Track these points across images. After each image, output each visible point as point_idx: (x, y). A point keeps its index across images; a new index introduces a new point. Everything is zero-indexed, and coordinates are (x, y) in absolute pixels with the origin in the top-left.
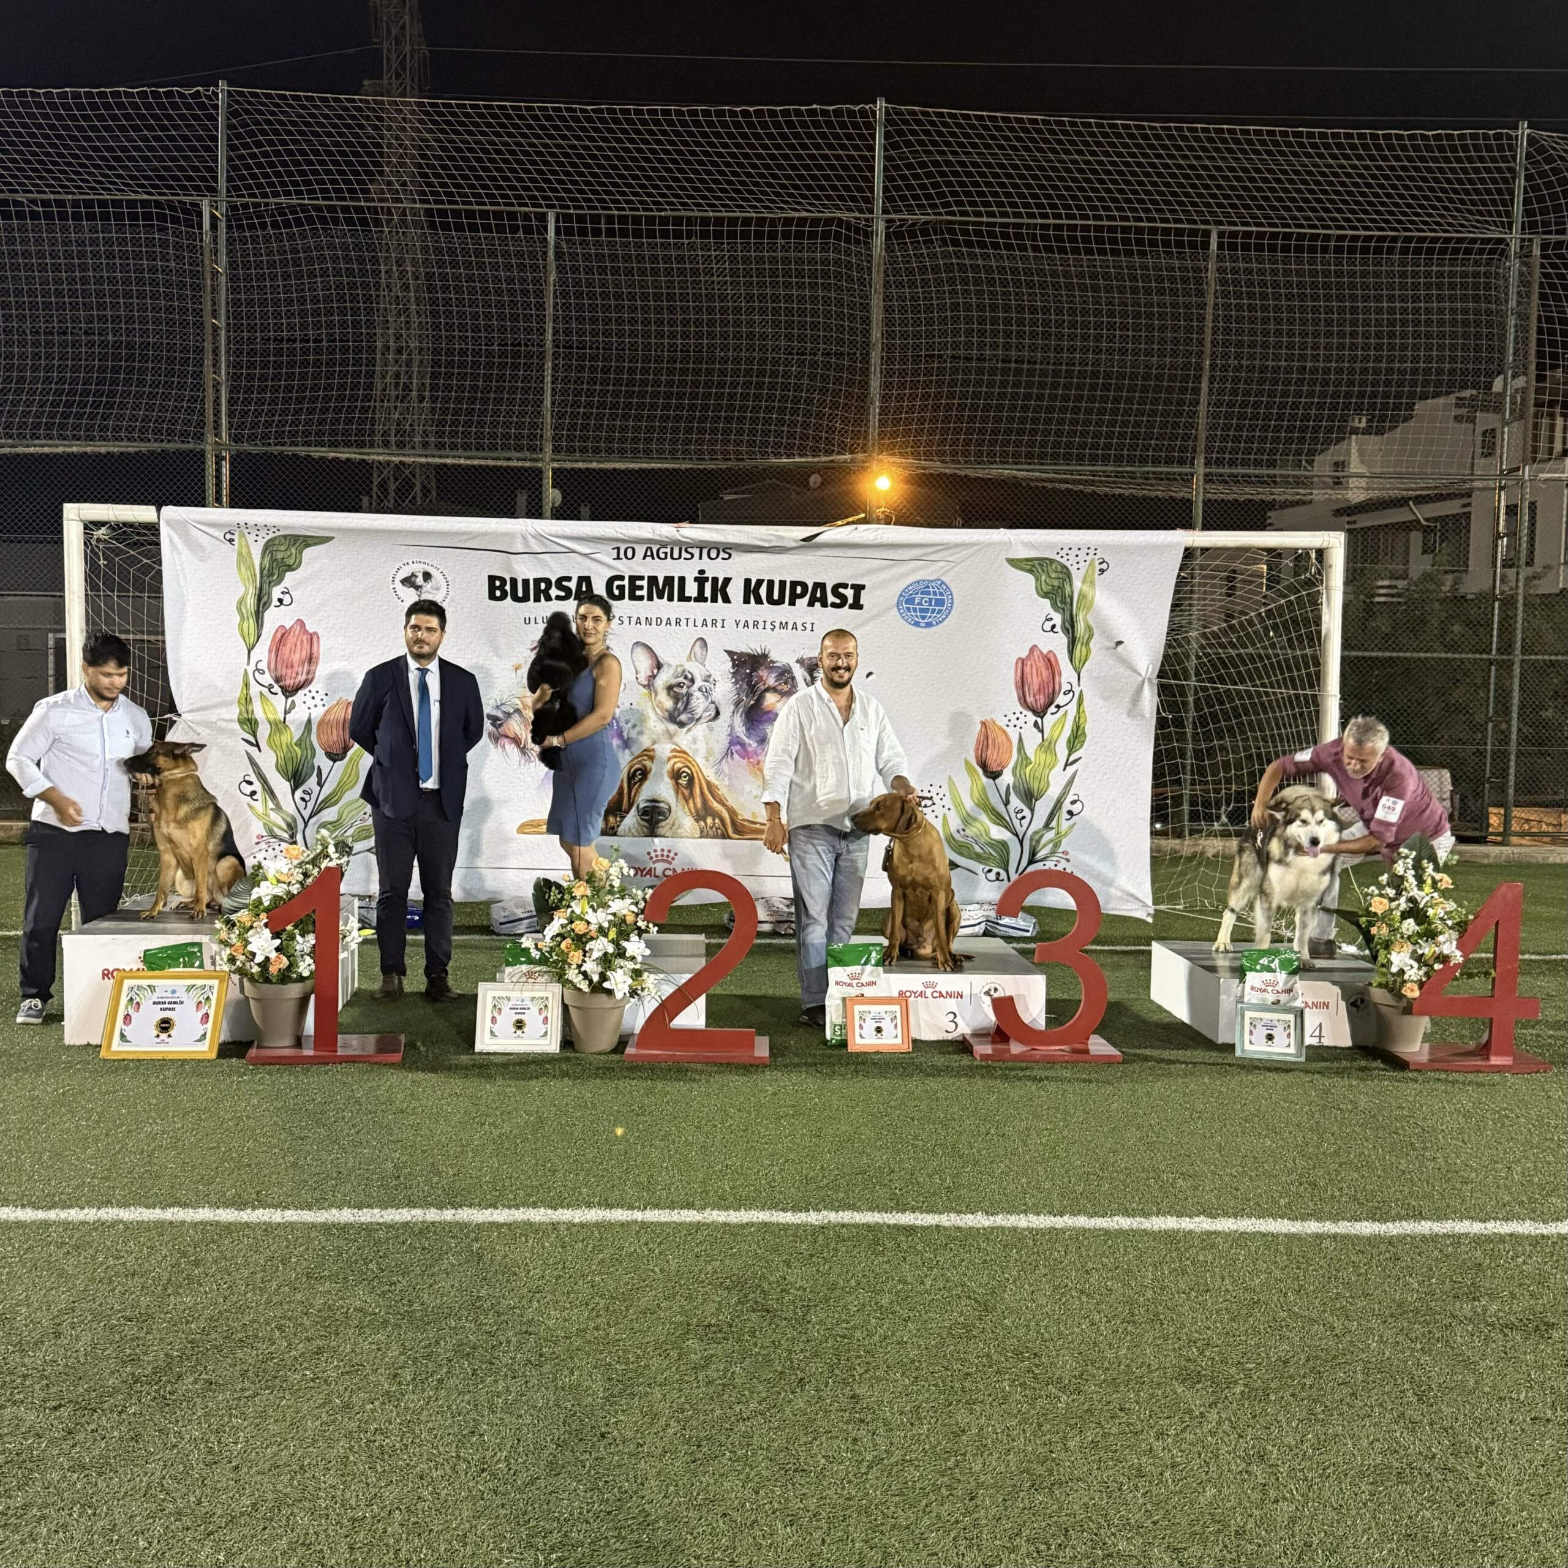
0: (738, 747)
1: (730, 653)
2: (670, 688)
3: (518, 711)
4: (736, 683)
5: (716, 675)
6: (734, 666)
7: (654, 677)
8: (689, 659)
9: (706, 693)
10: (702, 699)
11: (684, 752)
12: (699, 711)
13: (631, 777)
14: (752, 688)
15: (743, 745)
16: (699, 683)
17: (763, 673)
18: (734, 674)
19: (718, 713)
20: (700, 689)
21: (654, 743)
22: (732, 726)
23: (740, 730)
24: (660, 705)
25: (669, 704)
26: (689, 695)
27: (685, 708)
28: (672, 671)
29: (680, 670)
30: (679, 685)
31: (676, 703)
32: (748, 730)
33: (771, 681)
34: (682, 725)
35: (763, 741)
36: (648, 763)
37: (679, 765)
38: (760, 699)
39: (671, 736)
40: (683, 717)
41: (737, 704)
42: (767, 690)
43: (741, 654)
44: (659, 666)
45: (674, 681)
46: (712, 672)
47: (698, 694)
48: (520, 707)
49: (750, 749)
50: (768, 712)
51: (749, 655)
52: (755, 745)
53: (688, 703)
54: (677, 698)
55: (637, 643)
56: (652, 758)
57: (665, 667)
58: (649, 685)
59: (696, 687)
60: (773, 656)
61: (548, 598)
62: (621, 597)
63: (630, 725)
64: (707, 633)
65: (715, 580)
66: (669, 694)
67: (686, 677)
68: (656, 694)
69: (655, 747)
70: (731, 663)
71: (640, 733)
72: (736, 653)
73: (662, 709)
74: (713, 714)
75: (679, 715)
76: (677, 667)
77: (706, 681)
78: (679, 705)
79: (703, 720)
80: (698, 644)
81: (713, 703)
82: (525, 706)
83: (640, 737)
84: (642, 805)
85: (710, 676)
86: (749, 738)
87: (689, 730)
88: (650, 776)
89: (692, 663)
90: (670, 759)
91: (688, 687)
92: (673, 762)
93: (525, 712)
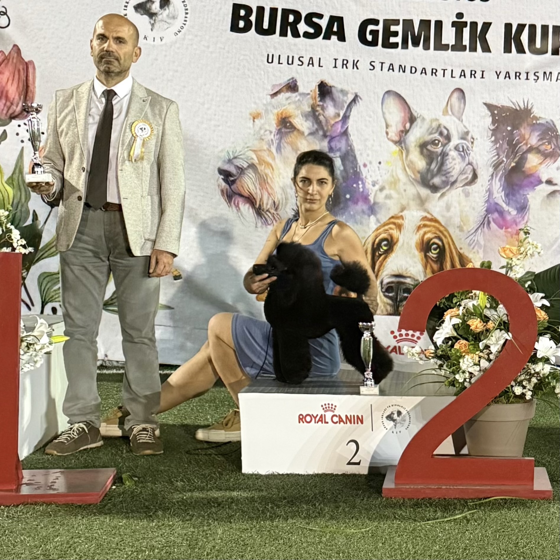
0: (496, 215)
1: (490, 107)
2: (423, 146)
3: (252, 166)
4: (496, 142)
5: (474, 133)
6: (494, 122)
7: (406, 132)
8: (445, 112)
9: (463, 152)
10: (458, 160)
11: (436, 221)
12: (455, 173)
13: (375, 248)
14: (513, 147)
15: (501, 213)
16: (455, 141)
17: (525, 131)
18: (494, 132)
19: (475, 176)
20: (456, 148)
21: (403, 209)
22: (490, 192)
23: (499, 196)
24: (411, 165)
25: (421, 164)
26: (444, 155)
28: (426, 126)
29: (435, 125)
30: (433, 142)
31: (429, 164)
32: (507, 195)
33: (534, 141)
34: (435, 189)
35: (523, 208)
36: (395, 233)
37: (429, 236)
38: (522, 160)
39: (422, 202)
40: (437, 181)
41: (496, 166)
42: (531, 149)
43: (502, 109)
44: (412, 119)
45: (428, 138)
46: (470, 129)
47: (453, 154)
48: (256, 161)
49: (509, 218)
50: (531, 175)
51: (509, 109)
52: (514, 212)
53: (442, 164)
54: (430, 157)
55: (388, 92)
56: (399, 227)
57: (419, 121)
58: (400, 142)
59: (452, 144)
60: (536, 112)
61: (296, 34)
62: (374, 43)
63: (377, 187)
64: (465, 83)
65: (474, 25)
66: (422, 153)
67: (441, 134)
68: (408, 152)
69: (405, 213)
70: (491, 119)
71: (388, 197)
72: (496, 107)
73: (413, 170)
74: (470, 176)
75: (433, 177)
76: (432, 121)
77: (463, 138)
78: (433, 166)
79: (458, 184)
80: (456, 95)
81: (470, 164)
82: (261, 161)
83: (388, 201)
84: (386, 280)
85: (467, 133)
86: (508, 204)
87: (443, 195)
88: (397, 248)
89: (448, 117)
90: (419, 228)
91: (444, 145)
92: (422, 232)
93: (261, 168)
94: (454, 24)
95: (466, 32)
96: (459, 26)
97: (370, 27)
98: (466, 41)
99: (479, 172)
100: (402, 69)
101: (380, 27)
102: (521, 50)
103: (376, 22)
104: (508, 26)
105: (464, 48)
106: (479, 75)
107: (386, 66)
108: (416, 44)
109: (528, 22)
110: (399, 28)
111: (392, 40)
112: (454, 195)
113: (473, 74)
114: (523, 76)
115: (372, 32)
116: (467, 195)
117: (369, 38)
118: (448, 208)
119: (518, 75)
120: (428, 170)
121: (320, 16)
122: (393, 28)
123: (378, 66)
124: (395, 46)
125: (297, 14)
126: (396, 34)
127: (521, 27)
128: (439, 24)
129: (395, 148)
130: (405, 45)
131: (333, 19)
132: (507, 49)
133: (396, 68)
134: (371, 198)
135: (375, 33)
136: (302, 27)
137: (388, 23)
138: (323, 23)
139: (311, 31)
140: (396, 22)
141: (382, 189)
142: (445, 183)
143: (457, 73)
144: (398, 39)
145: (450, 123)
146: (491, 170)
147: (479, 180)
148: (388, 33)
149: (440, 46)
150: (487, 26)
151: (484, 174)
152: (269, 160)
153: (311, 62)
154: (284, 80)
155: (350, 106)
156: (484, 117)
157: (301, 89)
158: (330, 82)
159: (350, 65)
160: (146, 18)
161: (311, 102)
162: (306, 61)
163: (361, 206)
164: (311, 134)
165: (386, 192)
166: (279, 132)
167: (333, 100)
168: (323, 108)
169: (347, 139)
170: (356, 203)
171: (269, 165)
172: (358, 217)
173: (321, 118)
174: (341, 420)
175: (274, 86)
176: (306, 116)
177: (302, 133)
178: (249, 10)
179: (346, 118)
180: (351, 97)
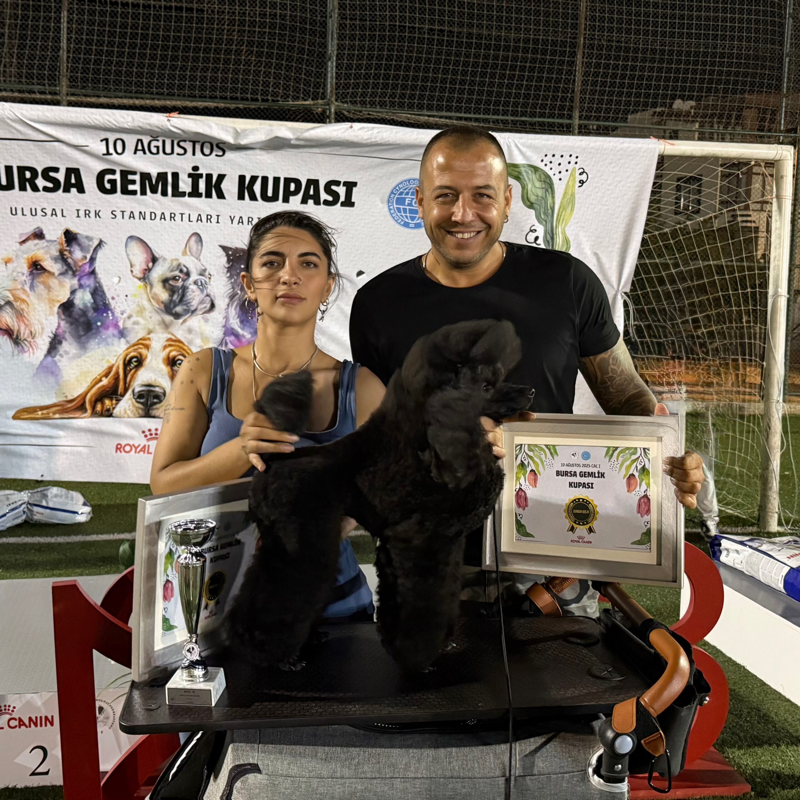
1: (225, 249)
2: (165, 281)
3: (8, 303)
5: (211, 269)
6: (229, 261)
7: (149, 270)
8: (184, 253)
9: (202, 286)
10: (198, 292)
11: (179, 341)
12: (194, 303)
13: (127, 363)
15: (237, 336)
16: (194, 276)
18: (229, 269)
19: (213, 306)
20: (195, 283)
21: (150, 332)
22: (227, 318)
23: (235, 322)
24: (155, 297)
25: (164, 296)
26: (184, 289)
27: (181, 301)
28: (167, 265)
29: (175, 264)
30: (174, 278)
31: (171, 296)
32: (242, 322)
34: (177, 316)
36: (144, 351)
37: (174, 353)
39: (166, 326)
40: (179, 309)
43: (235, 249)
44: (154, 260)
45: (169, 275)
46: (208, 267)
47: (193, 287)
48: (11, 299)
49: (244, 339)
51: (242, 250)
52: (248, 335)
53: (183, 295)
54: (172, 291)
55: (131, 237)
56: (147, 347)
57: (160, 261)
58: (145, 277)
59: (191, 280)
61: (35, 189)
62: (113, 191)
63: (125, 315)
64: (200, 228)
65: (209, 177)
66: (164, 287)
67: (181, 271)
68: (152, 286)
69: (151, 336)
70: (225, 259)
71: (136, 323)
72: (230, 249)
73: (158, 301)
74: (209, 306)
75: (175, 306)
76: (172, 260)
77: (201, 274)
78: (175, 297)
79: (199, 312)
80: (193, 239)
81: (208, 295)
82: (17, 298)
83: (136, 327)
84: (137, 390)
85: (205, 270)
86: (243, 329)
87: (185, 321)
88: (146, 364)
89: (187, 258)
90: (165, 347)
91: (184, 280)
92: (168, 350)
93: (16, 304)
95: (202, 183)
96: (195, 177)
97: (108, 177)
98: (202, 189)
99: (216, 302)
100: (142, 215)
101: (117, 177)
102: (253, 197)
103: (113, 172)
104: (242, 178)
105: (200, 195)
106: (214, 220)
107: (127, 215)
108: (154, 190)
109: (260, 174)
110: (137, 178)
111: (131, 187)
112: (195, 322)
113: (209, 218)
115: (110, 181)
116: (207, 320)
117: (108, 186)
119: (250, 220)
120: (171, 301)
121: (56, 170)
122: (130, 177)
123: (119, 215)
124: (134, 193)
125: (33, 171)
126: (133, 182)
127: (254, 179)
128: (175, 176)
129: (141, 284)
130: (143, 193)
131: (69, 171)
132: (241, 197)
133: (137, 215)
134: (121, 324)
135: (113, 182)
136: (41, 182)
137: (125, 173)
138: (61, 176)
139: (50, 185)
140: (133, 173)
141: (129, 317)
142: (187, 311)
143: (194, 218)
144: (136, 187)
145: (190, 263)
146: (227, 300)
148: (126, 182)
149: (177, 193)
150: (221, 177)
151: (221, 303)
152: (24, 297)
153: (54, 213)
154: (30, 229)
155: (96, 250)
156: (219, 257)
157: (48, 237)
158: (74, 229)
159: (92, 214)
161: (58, 247)
162: (49, 212)
163: (111, 331)
164: (62, 274)
165: (133, 319)
166: (31, 273)
167: (79, 245)
168: (70, 252)
169: (96, 278)
170: (107, 328)
171: (23, 301)
172: (109, 340)
173: (70, 260)
175: (21, 235)
176: (55, 259)
177: (51, 274)
179: (92, 260)
180: (96, 242)
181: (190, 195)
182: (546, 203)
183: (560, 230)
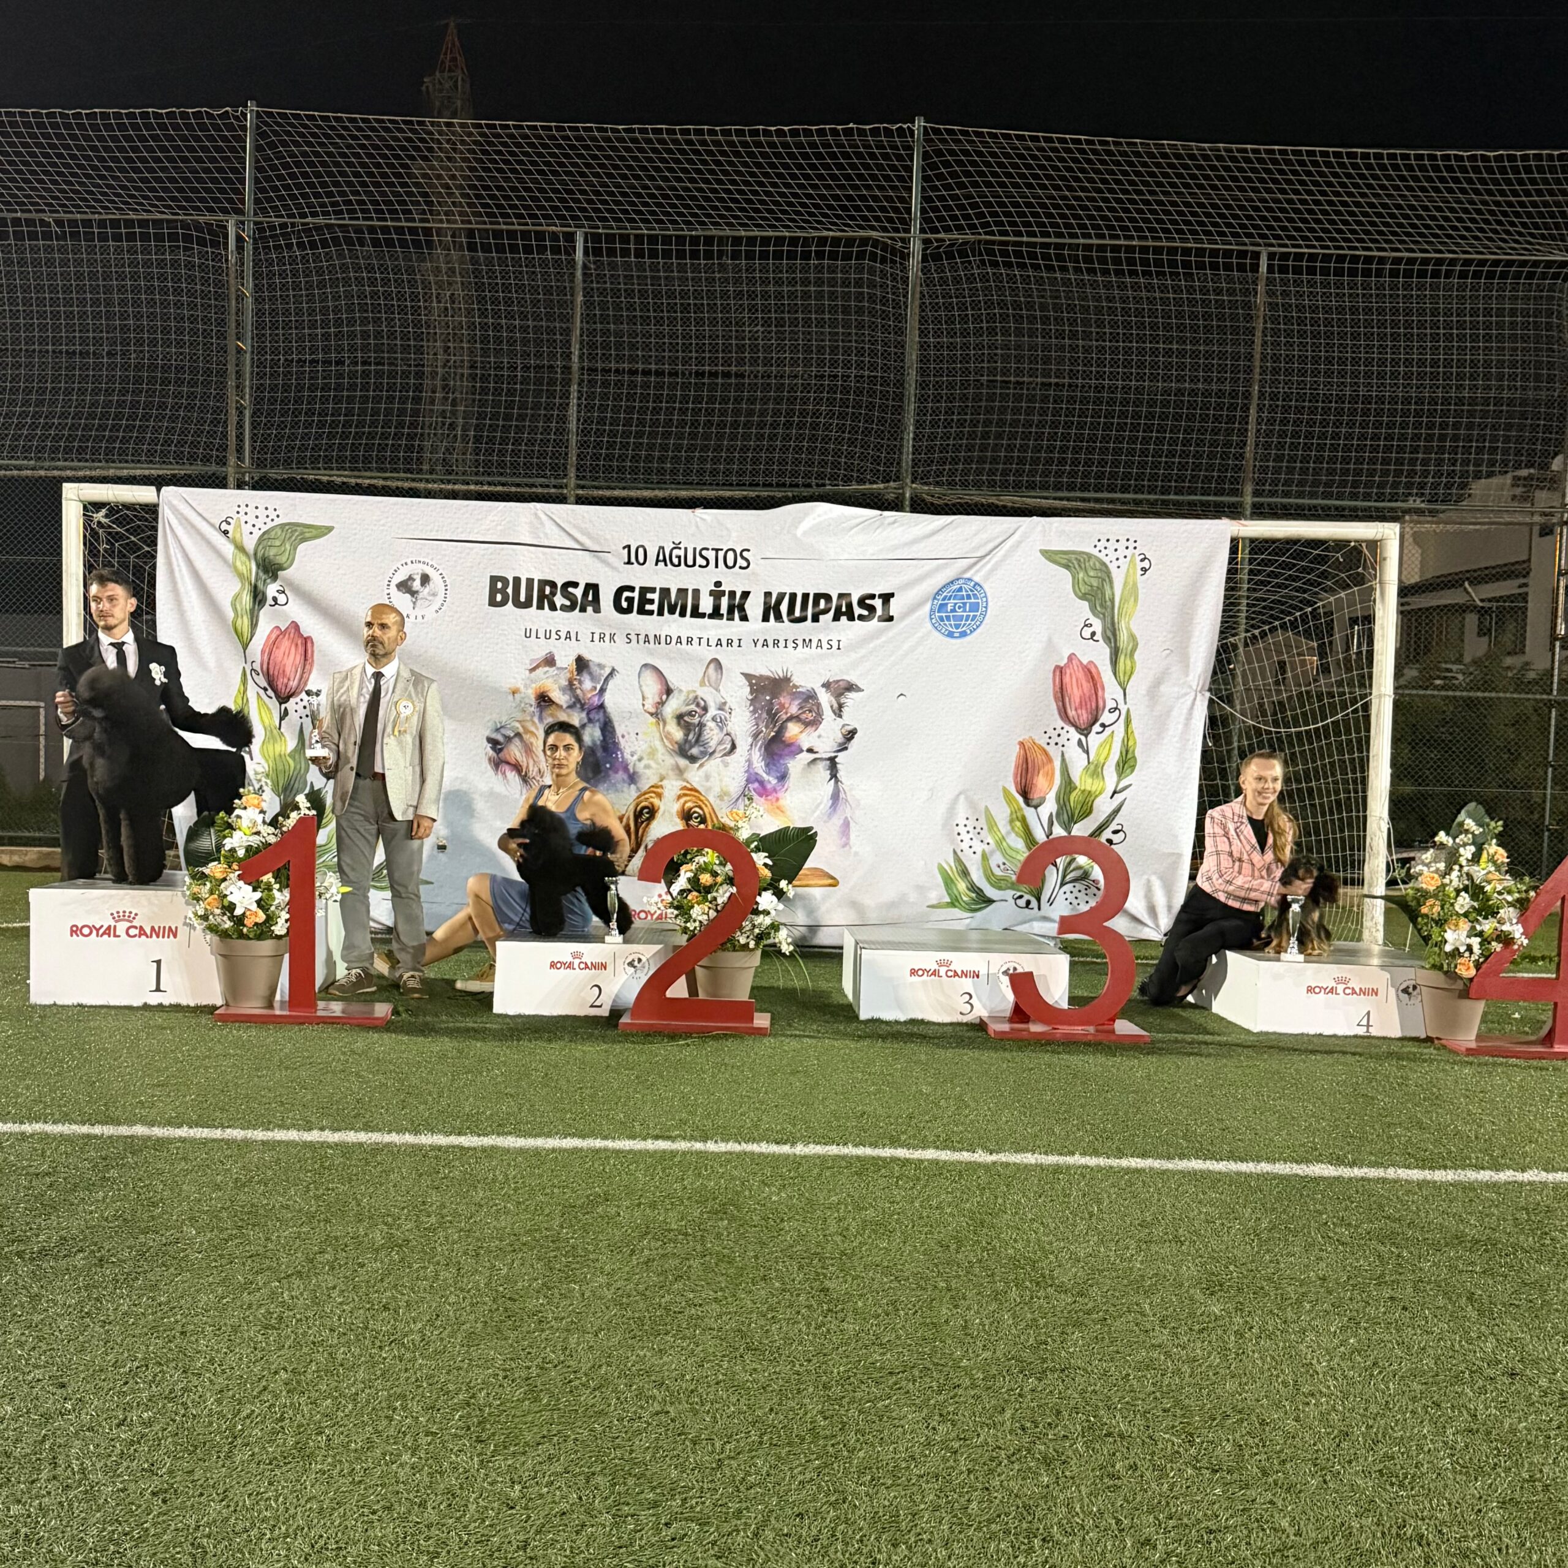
0: (756, 785)
1: (748, 676)
2: (680, 718)
3: (518, 735)
4: (754, 712)
6: (751, 693)
7: (662, 703)
8: (702, 684)
9: (721, 723)
10: (716, 731)
11: (696, 791)
12: (713, 744)
13: (638, 815)
14: (772, 717)
15: (762, 783)
16: (712, 711)
17: (784, 699)
18: (752, 701)
19: (734, 747)
20: (714, 719)
21: (662, 779)
23: (759, 766)
24: (668, 736)
25: (678, 734)
26: (701, 725)
27: (697, 741)
28: (683, 698)
29: (691, 696)
30: (690, 714)
31: (687, 735)
32: (767, 765)
33: (794, 709)
34: (693, 759)
35: (783, 777)
36: (656, 801)
37: (689, 805)
38: (782, 730)
39: (680, 772)
40: (695, 751)
41: (756, 736)
42: (791, 719)
43: (761, 678)
44: (669, 691)
45: (685, 709)
46: (728, 699)
47: (711, 724)
48: (521, 730)
49: (769, 786)
50: (790, 745)
51: (768, 678)
52: (774, 781)
53: (700, 735)
54: (687, 728)
55: (645, 666)
56: (659, 796)
57: (676, 693)
58: (657, 714)
59: (709, 715)
60: (796, 680)
61: (553, 607)
62: (629, 610)
63: (635, 757)
64: (722, 654)
65: (732, 594)
66: (679, 724)
67: (698, 705)
68: (665, 723)
69: (664, 783)
70: (748, 689)
71: (647, 767)
72: (754, 677)
73: (671, 740)
74: (729, 746)
75: (691, 747)
76: (689, 692)
77: (720, 709)
78: (691, 737)
79: (717, 755)
80: (712, 666)
81: (728, 734)
82: (526, 730)
83: (647, 771)
85: (725, 703)
86: (768, 774)
87: (701, 765)
88: (658, 815)
89: (705, 689)
90: (679, 797)
91: (701, 716)
92: (682, 800)
93: (526, 737)
94: (712, 593)
95: (725, 602)
96: (717, 595)
97: (626, 594)
98: (724, 610)
99: (737, 743)
100: (657, 639)
101: (636, 595)
102: (779, 617)
103: (631, 589)
104: (768, 595)
105: (721, 616)
106: (735, 643)
107: (642, 638)
108: (672, 611)
109: (788, 591)
110: (655, 596)
111: (648, 607)
112: (713, 765)
113: (730, 643)
114: (782, 644)
115: (627, 599)
116: (726, 765)
117: (625, 604)
118: (707, 777)
119: (776, 643)
120: (686, 741)
121: (575, 585)
122: (649, 596)
123: (633, 638)
124: (651, 613)
126: (652, 602)
127: (781, 596)
128: (696, 592)
129: (653, 720)
130: (661, 613)
131: (588, 587)
132: (766, 619)
133: (652, 639)
135: (630, 600)
136: (559, 600)
137: (644, 591)
138: (579, 592)
139: (568, 603)
140: (653, 590)
141: (640, 760)
142: (704, 753)
143: (713, 643)
144: (654, 607)
145: (707, 695)
146: (750, 740)
147: (738, 750)
148: (644, 601)
149: (696, 613)
150: (746, 595)
151: (743, 744)
152: (533, 729)
153: (568, 637)
154: (541, 654)
155: (607, 680)
156: (741, 687)
157: (559, 664)
158: (587, 656)
159: (607, 638)
160: (408, 596)
161: (568, 675)
162: (563, 635)
163: (621, 775)
164: (570, 707)
165: (644, 762)
166: (539, 705)
167: (590, 674)
168: (580, 682)
169: (605, 712)
170: (616, 772)
171: (533, 734)
172: (619, 786)
173: (578, 692)
174: (587, 967)
175: (532, 661)
176: (563, 690)
177: (560, 707)
178: (505, 581)
179: (602, 690)
180: (608, 671)
181: (711, 616)
182: (1103, 594)
183: (1123, 625)
